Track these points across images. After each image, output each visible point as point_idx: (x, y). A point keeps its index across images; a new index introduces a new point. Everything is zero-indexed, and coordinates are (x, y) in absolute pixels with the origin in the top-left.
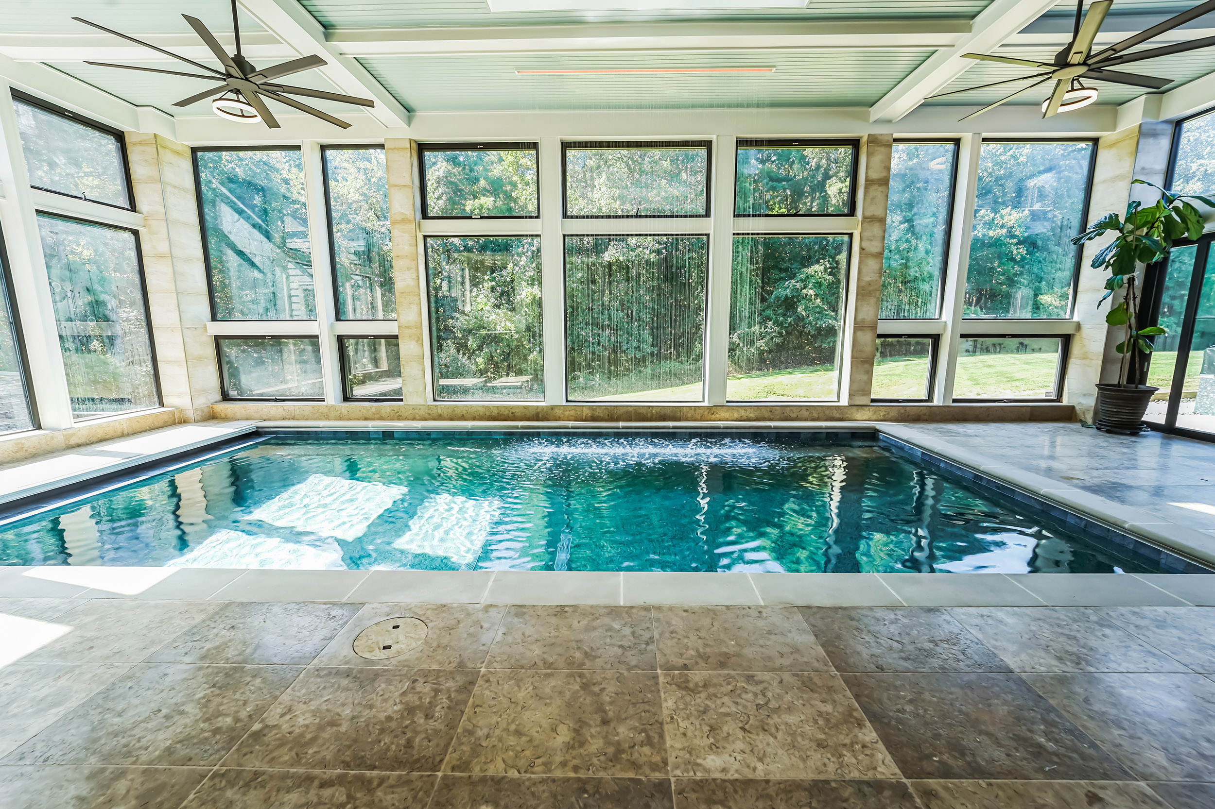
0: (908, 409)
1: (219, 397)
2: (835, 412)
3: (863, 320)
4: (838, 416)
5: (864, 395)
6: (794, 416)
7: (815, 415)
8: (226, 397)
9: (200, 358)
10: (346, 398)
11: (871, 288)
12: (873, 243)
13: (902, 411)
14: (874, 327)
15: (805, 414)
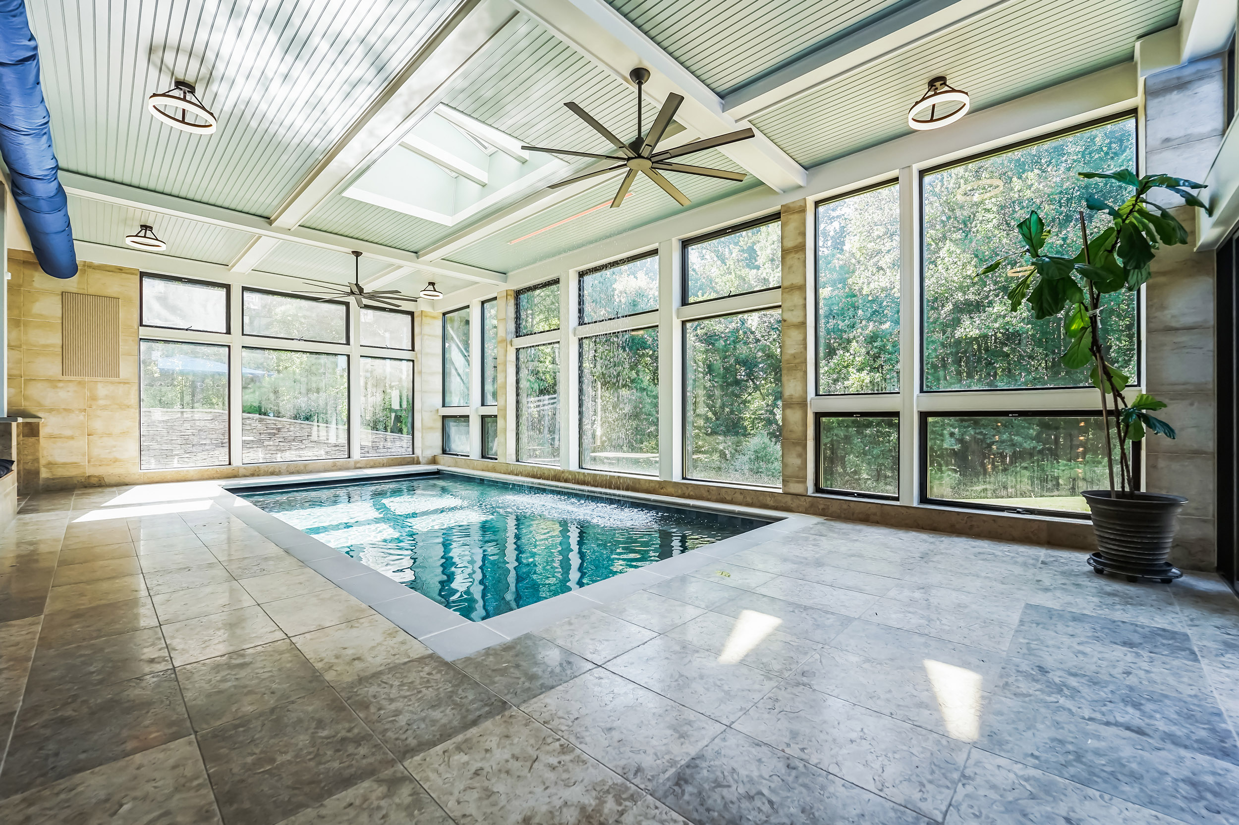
0: (852, 504)
1: (441, 452)
2: (769, 499)
3: (791, 397)
4: (771, 503)
5: (798, 482)
6: (729, 498)
7: (749, 500)
8: (444, 452)
9: (431, 428)
10: (483, 457)
11: (797, 361)
12: (795, 313)
13: (845, 506)
14: (803, 404)
15: (740, 497)
